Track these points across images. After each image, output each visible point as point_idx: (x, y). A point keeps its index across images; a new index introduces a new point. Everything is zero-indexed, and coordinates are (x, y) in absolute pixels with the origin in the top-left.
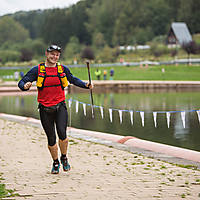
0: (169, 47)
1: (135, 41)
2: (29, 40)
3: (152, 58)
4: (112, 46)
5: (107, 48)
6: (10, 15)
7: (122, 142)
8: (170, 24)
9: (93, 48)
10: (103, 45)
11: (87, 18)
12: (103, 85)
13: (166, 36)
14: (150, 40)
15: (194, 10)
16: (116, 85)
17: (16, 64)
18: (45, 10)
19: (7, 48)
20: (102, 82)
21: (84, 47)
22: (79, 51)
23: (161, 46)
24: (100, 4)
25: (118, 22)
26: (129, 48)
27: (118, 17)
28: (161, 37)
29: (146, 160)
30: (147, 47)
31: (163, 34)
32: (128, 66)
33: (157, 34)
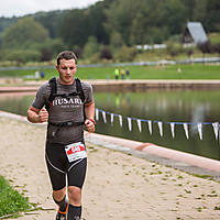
0: (185, 46)
1: (152, 40)
2: (48, 39)
3: (168, 57)
4: (129, 45)
5: (124, 47)
6: (30, 15)
7: (140, 149)
8: (186, 23)
9: (111, 47)
10: (120, 45)
11: (104, 18)
12: (121, 85)
13: (181, 36)
14: (166, 39)
15: (208, 10)
16: (134, 85)
17: (36, 64)
18: (65, 11)
19: (27, 47)
20: (120, 81)
21: (102, 47)
22: (98, 51)
23: (177, 45)
24: (118, 4)
25: (135, 22)
26: (146, 47)
27: (135, 17)
28: (177, 36)
29: (164, 169)
30: (163, 46)
31: (179, 33)
32: (145, 65)
33: (173, 33)
